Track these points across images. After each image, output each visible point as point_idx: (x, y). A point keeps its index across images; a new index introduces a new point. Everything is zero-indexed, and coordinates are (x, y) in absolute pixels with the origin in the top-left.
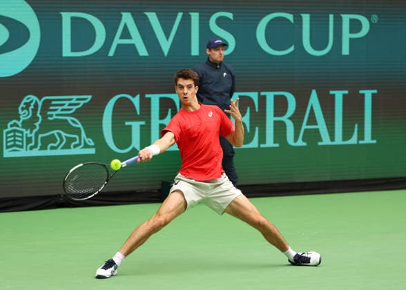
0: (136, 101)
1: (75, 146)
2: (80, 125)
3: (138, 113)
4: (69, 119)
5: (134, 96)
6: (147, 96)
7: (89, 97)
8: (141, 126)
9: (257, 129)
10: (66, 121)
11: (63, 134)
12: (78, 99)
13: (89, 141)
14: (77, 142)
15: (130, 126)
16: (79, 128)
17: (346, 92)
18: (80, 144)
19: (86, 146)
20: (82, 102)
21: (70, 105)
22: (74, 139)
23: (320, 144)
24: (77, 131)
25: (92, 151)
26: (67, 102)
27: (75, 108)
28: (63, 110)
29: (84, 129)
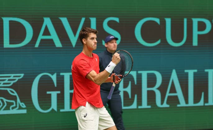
0: (54, 77)
1: (13, 108)
2: (16, 94)
3: (56, 85)
4: (8, 89)
5: (52, 74)
6: (61, 74)
7: (22, 75)
8: (58, 94)
9: (136, 96)
10: (7, 91)
11: (5, 100)
12: (14, 77)
13: (23, 105)
14: (14, 105)
15: (50, 95)
16: (15, 96)
17: (196, 71)
18: (16, 107)
19: (20, 108)
20: (17, 79)
21: (9, 80)
22: (12, 104)
23: (178, 106)
24: (14, 98)
25: (24, 111)
26: (7, 79)
27: (12, 82)
28: (4, 84)
29: (19, 96)
